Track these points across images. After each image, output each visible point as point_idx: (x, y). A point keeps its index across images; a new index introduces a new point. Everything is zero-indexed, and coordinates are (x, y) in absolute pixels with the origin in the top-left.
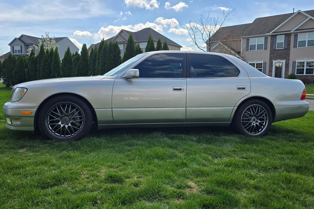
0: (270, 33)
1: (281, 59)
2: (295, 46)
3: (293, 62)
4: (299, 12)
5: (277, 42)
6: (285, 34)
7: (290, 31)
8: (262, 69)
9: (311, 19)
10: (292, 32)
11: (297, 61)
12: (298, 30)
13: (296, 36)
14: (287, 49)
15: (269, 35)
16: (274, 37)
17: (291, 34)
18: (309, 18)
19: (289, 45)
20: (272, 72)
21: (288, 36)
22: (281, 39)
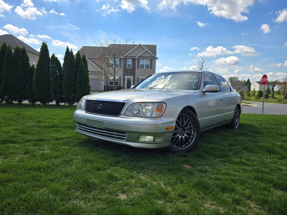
0: (123, 57)
1: (130, 76)
2: (138, 68)
3: (137, 78)
4: (140, 45)
5: (127, 64)
6: (132, 59)
7: (135, 57)
8: (119, 81)
9: (147, 51)
10: (136, 57)
11: (140, 78)
12: (140, 57)
13: (139, 60)
14: (134, 69)
15: (122, 58)
16: (125, 59)
17: (135, 59)
18: (145, 50)
19: (135, 66)
20: (125, 84)
21: (134, 60)
22: (130, 62)
